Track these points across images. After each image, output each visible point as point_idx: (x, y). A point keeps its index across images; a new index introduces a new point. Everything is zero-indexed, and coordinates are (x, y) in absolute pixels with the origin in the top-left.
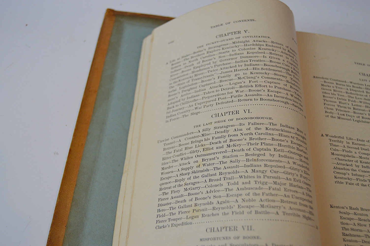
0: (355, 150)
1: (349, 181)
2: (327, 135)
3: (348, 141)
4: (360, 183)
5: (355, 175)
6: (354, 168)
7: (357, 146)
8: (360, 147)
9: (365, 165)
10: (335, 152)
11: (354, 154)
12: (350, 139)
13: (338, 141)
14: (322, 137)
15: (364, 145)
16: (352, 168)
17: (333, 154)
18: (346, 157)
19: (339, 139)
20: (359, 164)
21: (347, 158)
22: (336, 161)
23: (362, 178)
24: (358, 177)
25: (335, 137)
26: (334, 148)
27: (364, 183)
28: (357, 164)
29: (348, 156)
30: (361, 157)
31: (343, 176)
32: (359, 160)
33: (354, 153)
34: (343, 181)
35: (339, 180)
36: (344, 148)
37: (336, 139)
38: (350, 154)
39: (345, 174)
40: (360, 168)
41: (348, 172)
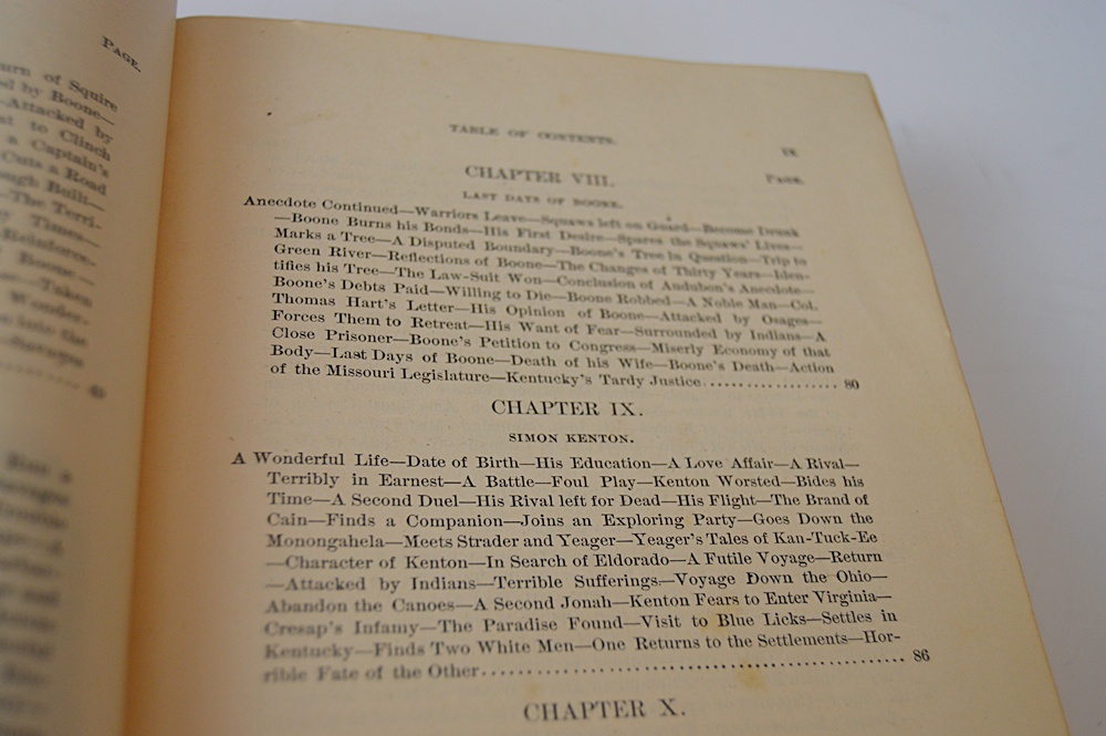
0: (390, 512)
1: (336, 664)
2: (261, 457)
3: (361, 472)
4: (388, 662)
5: (368, 630)
6: (373, 594)
7: (399, 492)
8: (415, 492)
9: (427, 575)
10: (289, 532)
11: (381, 530)
12: (376, 460)
13: (313, 479)
14: (239, 466)
15: (438, 482)
16: (357, 595)
17: (276, 541)
18: (342, 550)
19: (320, 469)
20: (401, 573)
21: (343, 554)
22: (284, 575)
23: (402, 640)
24: (381, 638)
25: (302, 459)
26: (287, 511)
27: (410, 662)
28: (388, 575)
29: (353, 542)
30: (413, 541)
31: (311, 642)
32: (401, 553)
33: (381, 523)
34: (303, 664)
35: (287, 664)
36: (338, 509)
37: (303, 470)
38: (359, 532)
39: (319, 631)
40: (405, 592)
41: (338, 618)
